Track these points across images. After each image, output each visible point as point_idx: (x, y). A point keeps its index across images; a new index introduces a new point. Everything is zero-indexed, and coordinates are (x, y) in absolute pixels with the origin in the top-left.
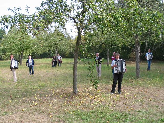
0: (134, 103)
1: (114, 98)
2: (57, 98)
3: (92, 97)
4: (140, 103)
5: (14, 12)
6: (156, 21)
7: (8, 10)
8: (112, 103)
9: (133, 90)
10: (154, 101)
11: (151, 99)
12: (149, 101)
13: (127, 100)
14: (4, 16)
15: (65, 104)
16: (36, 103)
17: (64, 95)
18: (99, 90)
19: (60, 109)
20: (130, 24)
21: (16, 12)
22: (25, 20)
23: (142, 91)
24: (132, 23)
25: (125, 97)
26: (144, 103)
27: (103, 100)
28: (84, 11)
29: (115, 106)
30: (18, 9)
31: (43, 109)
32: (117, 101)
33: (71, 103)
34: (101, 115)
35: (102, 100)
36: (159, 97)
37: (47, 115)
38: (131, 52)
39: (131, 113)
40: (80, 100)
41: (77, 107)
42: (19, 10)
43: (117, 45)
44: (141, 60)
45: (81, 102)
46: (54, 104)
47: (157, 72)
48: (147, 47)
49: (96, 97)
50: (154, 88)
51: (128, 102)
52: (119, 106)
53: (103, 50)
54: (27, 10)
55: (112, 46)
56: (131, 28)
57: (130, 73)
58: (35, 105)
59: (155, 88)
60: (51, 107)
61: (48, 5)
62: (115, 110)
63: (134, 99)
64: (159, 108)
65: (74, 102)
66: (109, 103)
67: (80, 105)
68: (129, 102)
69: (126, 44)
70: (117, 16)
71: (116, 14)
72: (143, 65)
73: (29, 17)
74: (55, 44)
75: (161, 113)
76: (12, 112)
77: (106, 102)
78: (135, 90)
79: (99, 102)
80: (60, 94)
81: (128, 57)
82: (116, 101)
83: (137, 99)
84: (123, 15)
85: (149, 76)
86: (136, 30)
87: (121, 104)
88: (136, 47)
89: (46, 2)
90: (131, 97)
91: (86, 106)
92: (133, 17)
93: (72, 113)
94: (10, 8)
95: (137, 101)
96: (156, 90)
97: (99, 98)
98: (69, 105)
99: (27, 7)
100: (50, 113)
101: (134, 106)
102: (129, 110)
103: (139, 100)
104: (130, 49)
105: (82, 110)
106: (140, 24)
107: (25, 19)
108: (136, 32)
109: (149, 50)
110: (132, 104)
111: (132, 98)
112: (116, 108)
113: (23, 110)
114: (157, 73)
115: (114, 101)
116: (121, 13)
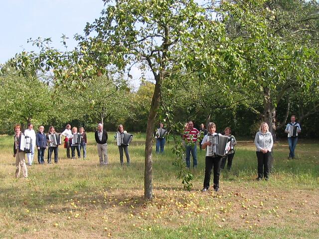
0: (259, 215)
1: (222, 208)
2: (114, 205)
3: (180, 206)
4: (271, 216)
5: (38, 45)
6: (303, 62)
7: (28, 42)
8: (218, 215)
9: (259, 194)
10: (298, 213)
11: (292, 209)
12: (287, 213)
13: (246, 211)
14: (21, 53)
15: (132, 215)
16: (78, 215)
17: (126, 201)
18: (193, 194)
19: (124, 223)
20: (252, 68)
21: (41, 46)
22: (60, 61)
23: (276, 197)
24: (257, 66)
25: (244, 206)
26: (278, 216)
27: (202, 211)
28: (168, 43)
29: (224, 220)
30: (48, 40)
31: (92, 223)
32: (228, 212)
33: (143, 214)
34: (200, 234)
35: (199, 209)
36: (308, 207)
37: (101, 233)
38: (257, 120)
39: (254, 231)
40: (158, 210)
41: (155, 221)
42: (49, 42)
43: (227, 107)
44: (277, 138)
45: (161, 213)
46: (111, 216)
47: (309, 162)
48: (290, 111)
49: (188, 205)
50: (299, 191)
51: (247, 214)
52: (232, 221)
53: (198, 117)
54: (65, 43)
55: (216, 108)
56: (255, 76)
57: (253, 163)
58: (76, 217)
59: (302, 191)
60: (106, 221)
61: (97, 30)
62: (225, 226)
63: (259, 210)
64: (305, 224)
65: (147, 213)
66: (213, 215)
67: (160, 217)
68: (250, 214)
69: (247, 104)
70: (231, 54)
71: (229, 51)
72: (281, 147)
73: (67, 55)
74: (100, 104)
75: (308, 232)
76: (37, 228)
77: (207, 214)
78: (263, 194)
79: (195, 214)
80: (119, 200)
81: (250, 130)
82: (225, 211)
83: (265, 209)
84: (240, 51)
85: (291, 169)
86: (264, 80)
87: (235, 217)
88: (266, 111)
89: (93, 25)
90: (254, 206)
91: (171, 219)
92: (259, 56)
93: (146, 230)
94: (31, 39)
95: (266, 212)
96: (303, 195)
97: (194, 207)
98: (139, 217)
99: (63, 37)
100: (106, 230)
101: (259, 221)
102: (251, 227)
103: (270, 212)
104: (256, 115)
105: (164, 226)
106: (271, 68)
107: (59, 58)
108: (265, 84)
109: (293, 117)
110: (256, 217)
111: (256, 207)
112: (227, 223)
113: (57, 224)
114: (308, 164)
115: (222, 212)
116: (237, 48)
